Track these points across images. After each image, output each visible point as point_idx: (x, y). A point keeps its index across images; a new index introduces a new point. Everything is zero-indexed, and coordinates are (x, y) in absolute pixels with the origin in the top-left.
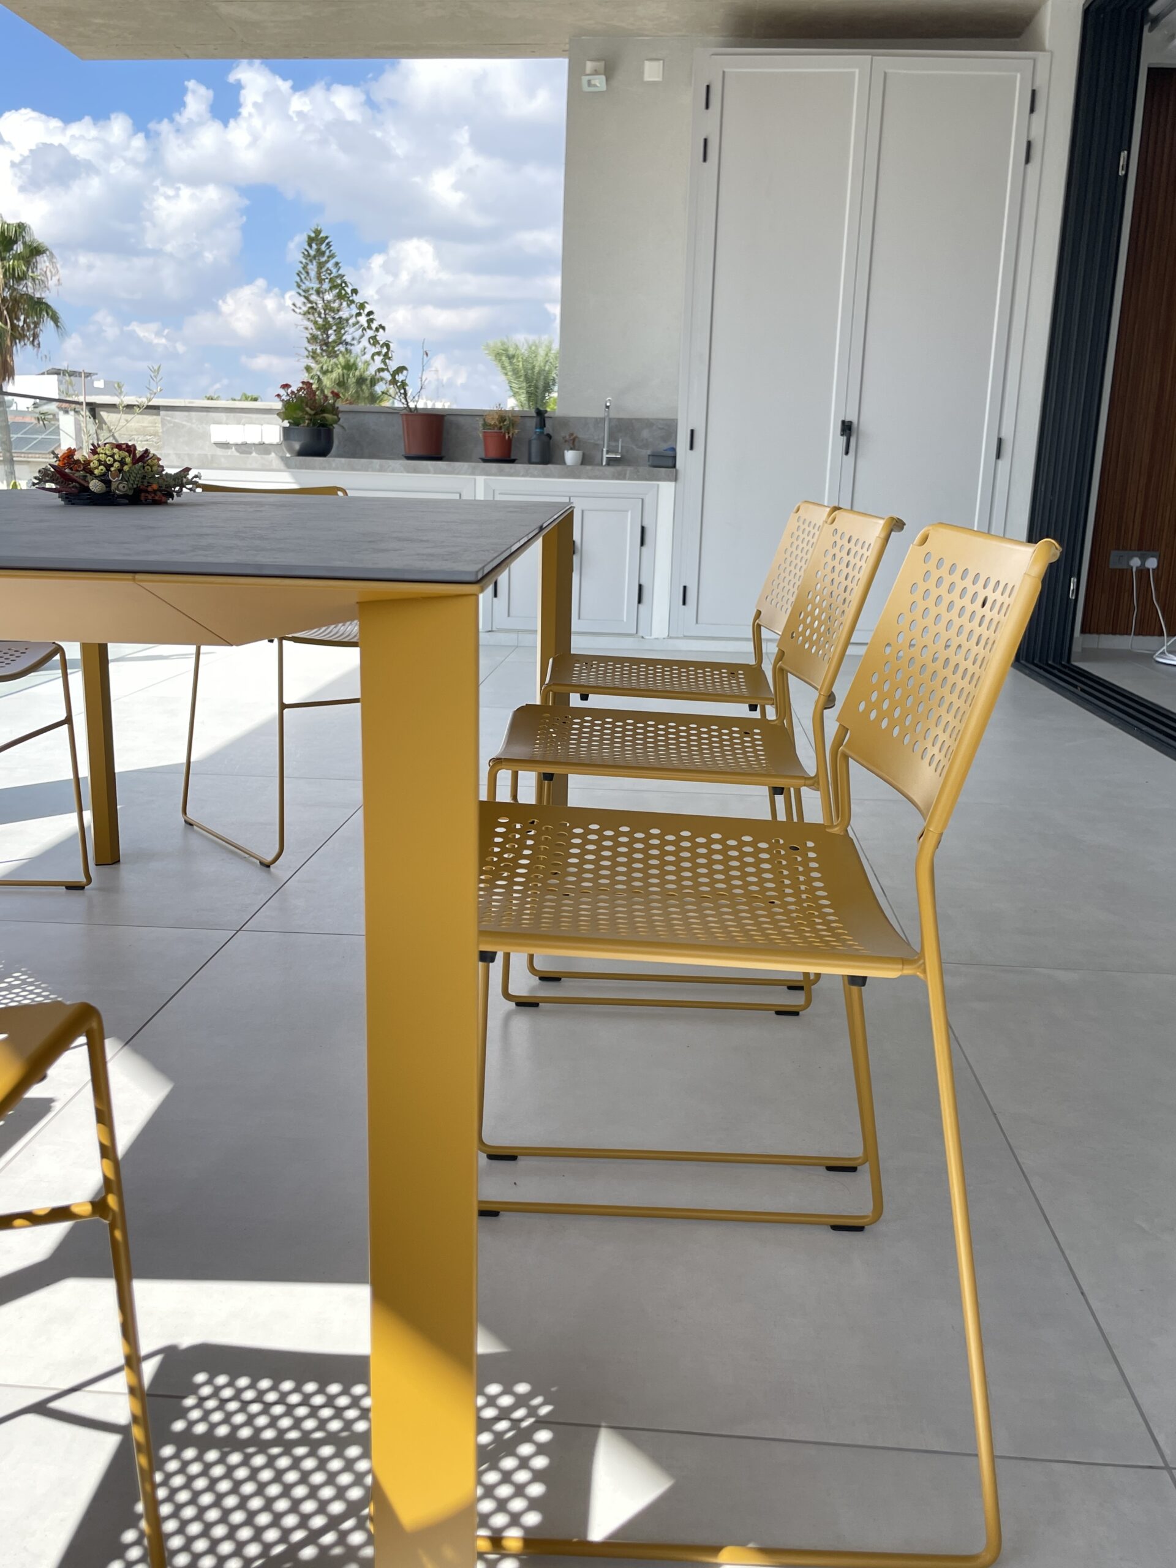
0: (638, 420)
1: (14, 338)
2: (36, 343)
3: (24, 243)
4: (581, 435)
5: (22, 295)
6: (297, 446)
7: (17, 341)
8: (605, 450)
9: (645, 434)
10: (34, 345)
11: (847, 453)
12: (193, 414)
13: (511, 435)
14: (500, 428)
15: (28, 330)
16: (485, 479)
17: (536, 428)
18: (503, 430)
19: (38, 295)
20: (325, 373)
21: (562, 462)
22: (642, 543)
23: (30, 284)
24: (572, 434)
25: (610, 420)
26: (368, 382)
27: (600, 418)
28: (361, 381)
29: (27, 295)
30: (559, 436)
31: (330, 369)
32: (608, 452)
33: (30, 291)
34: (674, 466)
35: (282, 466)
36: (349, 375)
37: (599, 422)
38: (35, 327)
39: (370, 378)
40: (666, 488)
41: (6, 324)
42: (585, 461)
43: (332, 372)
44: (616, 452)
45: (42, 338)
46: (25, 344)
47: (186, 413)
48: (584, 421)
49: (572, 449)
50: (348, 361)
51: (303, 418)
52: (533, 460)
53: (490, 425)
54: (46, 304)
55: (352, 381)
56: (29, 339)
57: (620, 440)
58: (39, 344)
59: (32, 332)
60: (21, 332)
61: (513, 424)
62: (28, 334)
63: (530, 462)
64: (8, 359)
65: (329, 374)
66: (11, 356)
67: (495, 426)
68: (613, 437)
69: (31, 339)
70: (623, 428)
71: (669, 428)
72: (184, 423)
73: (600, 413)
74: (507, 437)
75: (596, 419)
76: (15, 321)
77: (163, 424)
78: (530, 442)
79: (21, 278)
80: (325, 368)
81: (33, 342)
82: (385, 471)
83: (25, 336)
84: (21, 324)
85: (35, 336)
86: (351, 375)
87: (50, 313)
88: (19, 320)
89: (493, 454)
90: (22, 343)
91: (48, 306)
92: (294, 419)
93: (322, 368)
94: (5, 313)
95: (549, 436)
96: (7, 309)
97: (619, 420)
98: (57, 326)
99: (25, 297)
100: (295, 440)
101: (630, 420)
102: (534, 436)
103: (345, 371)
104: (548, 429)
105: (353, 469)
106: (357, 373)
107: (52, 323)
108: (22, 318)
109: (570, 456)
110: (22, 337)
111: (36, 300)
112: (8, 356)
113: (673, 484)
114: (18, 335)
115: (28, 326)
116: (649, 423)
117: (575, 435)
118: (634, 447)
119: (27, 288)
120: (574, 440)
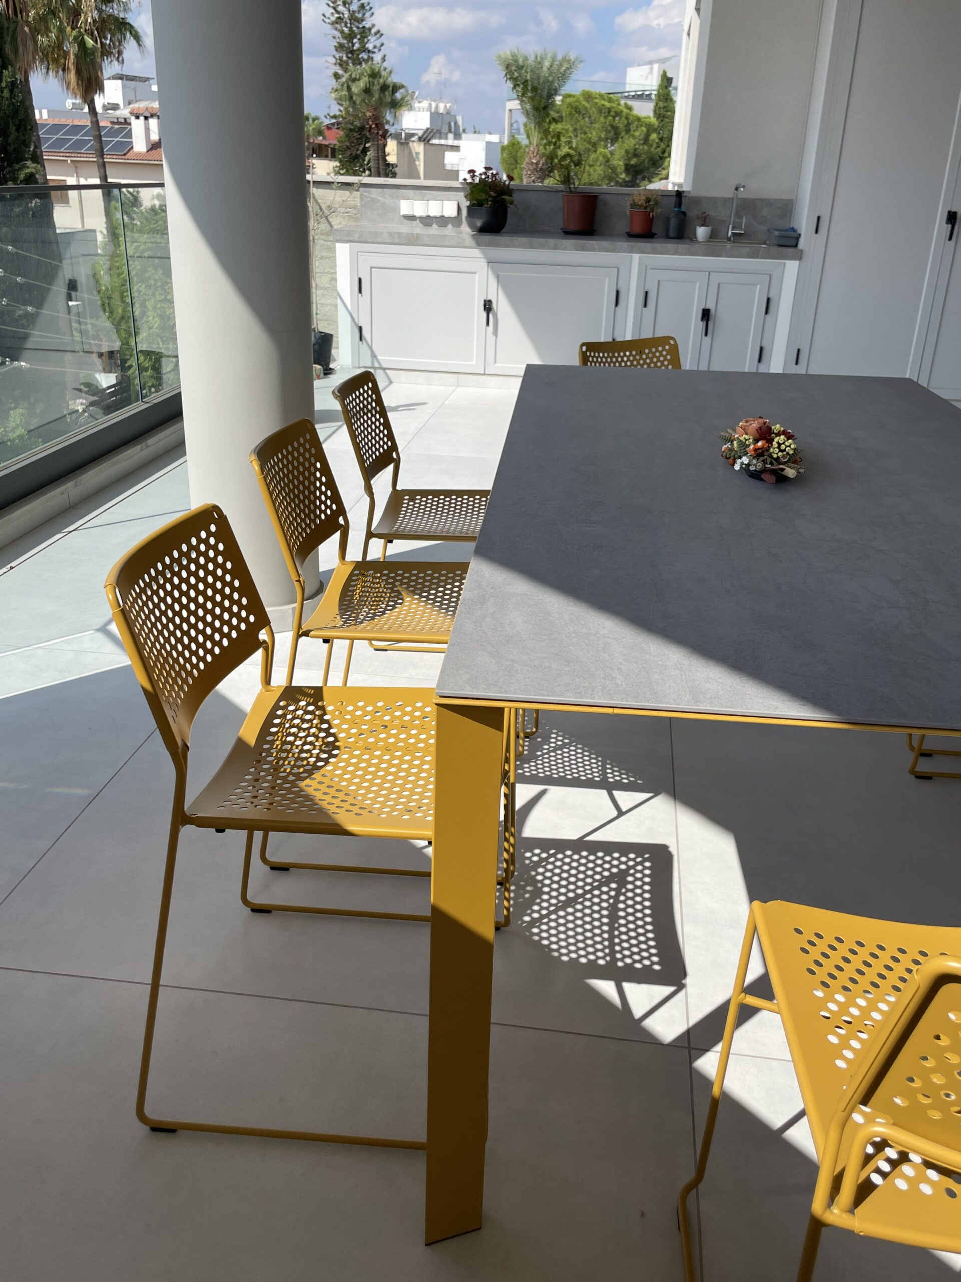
0: (759, 200)
1: (102, 54)
2: (120, 59)
4: (711, 213)
5: (109, 16)
6: (479, 224)
7: (105, 57)
8: (731, 226)
9: (765, 212)
10: (119, 61)
11: (950, 239)
12: (386, 190)
13: (654, 214)
14: (646, 208)
15: (114, 48)
16: (640, 257)
17: (675, 207)
18: (648, 210)
19: (122, 15)
20: (354, 80)
21: (692, 238)
22: (767, 312)
23: (115, 6)
24: (705, 213)
25: (738, 199)
26: (391, 89)
27: (729, 199)
28: (384, 87)
29: (113, 15)
30: (693, 213)
31: (358, 77)
32: (733, 229)
33: (116, 13)
34: (796, 246)
35: (473, 243)
36: (374, 83)
37: (725, 201)
38: (120, 44)
39: (391, 86)
40: (792, 267)
41: (96, 42)
42: (713, 236)
43: (359, 80)
44: (740, 229)
45: (126, 55)
46: (111, 61)
47: (380, 190)
48: (714, 201)
49: (702, 225)
50: (372, 70)
51: (487, 200)
52: (671, 235)
53: (638, 205)
54: (129, 24)
55: (377, 88)
56: (114, 56)
57: (744, 218)
58: (123, 60)
59: (117, 50)
60: (108, 49)
61: (657, 203)
63: (667, 237)
64: (99, 74)
65: (357, 82)
66: (101, 71)
67: (640, 206)
68: (738, 215)
69: (117, 55)
70: (748, 207)
71: (787, 208)
72: (379, 198)
73: (729, 193)
74: (651, 216)
75: (724, 199)
76: (103, 40)
77: (362, 199)
78: (668, 220)
79: (108, 1)
80: (353, 76)
81: (118, 59)
82: (558, 249)
83: (112, 52)
84: (108, 42)
85: (120, 53)
86: (376, 83)
87: (134, 32)
88: (106, 38)
89: (637, 229)
90: (109, 60)
91: (131, 26)
92: (477, 200)
93: (351, 76)
94: (96, 32)
95: (684, 214)
96: (97, 29)
97: (744, 200)
98: (139, 45)
99: (111, 17)
100: (478, 218)
101: (754, 200)
102: (673, 214)
103: (371, 79)
104: (683, 209)
105: (531, 247)
106: (382, 81)
107: (135, 41)
108: (109, 36)
109: (701, 232)
110: (109, 53)
111: (121, 20)
112: (99, 72)
113: (797, 262)
114: (106, 52)
115: (114, 44)
116: (768, 203)
117: (707, 214)
118: (755, 224)
119: (114, 9)
120: (706, 218)
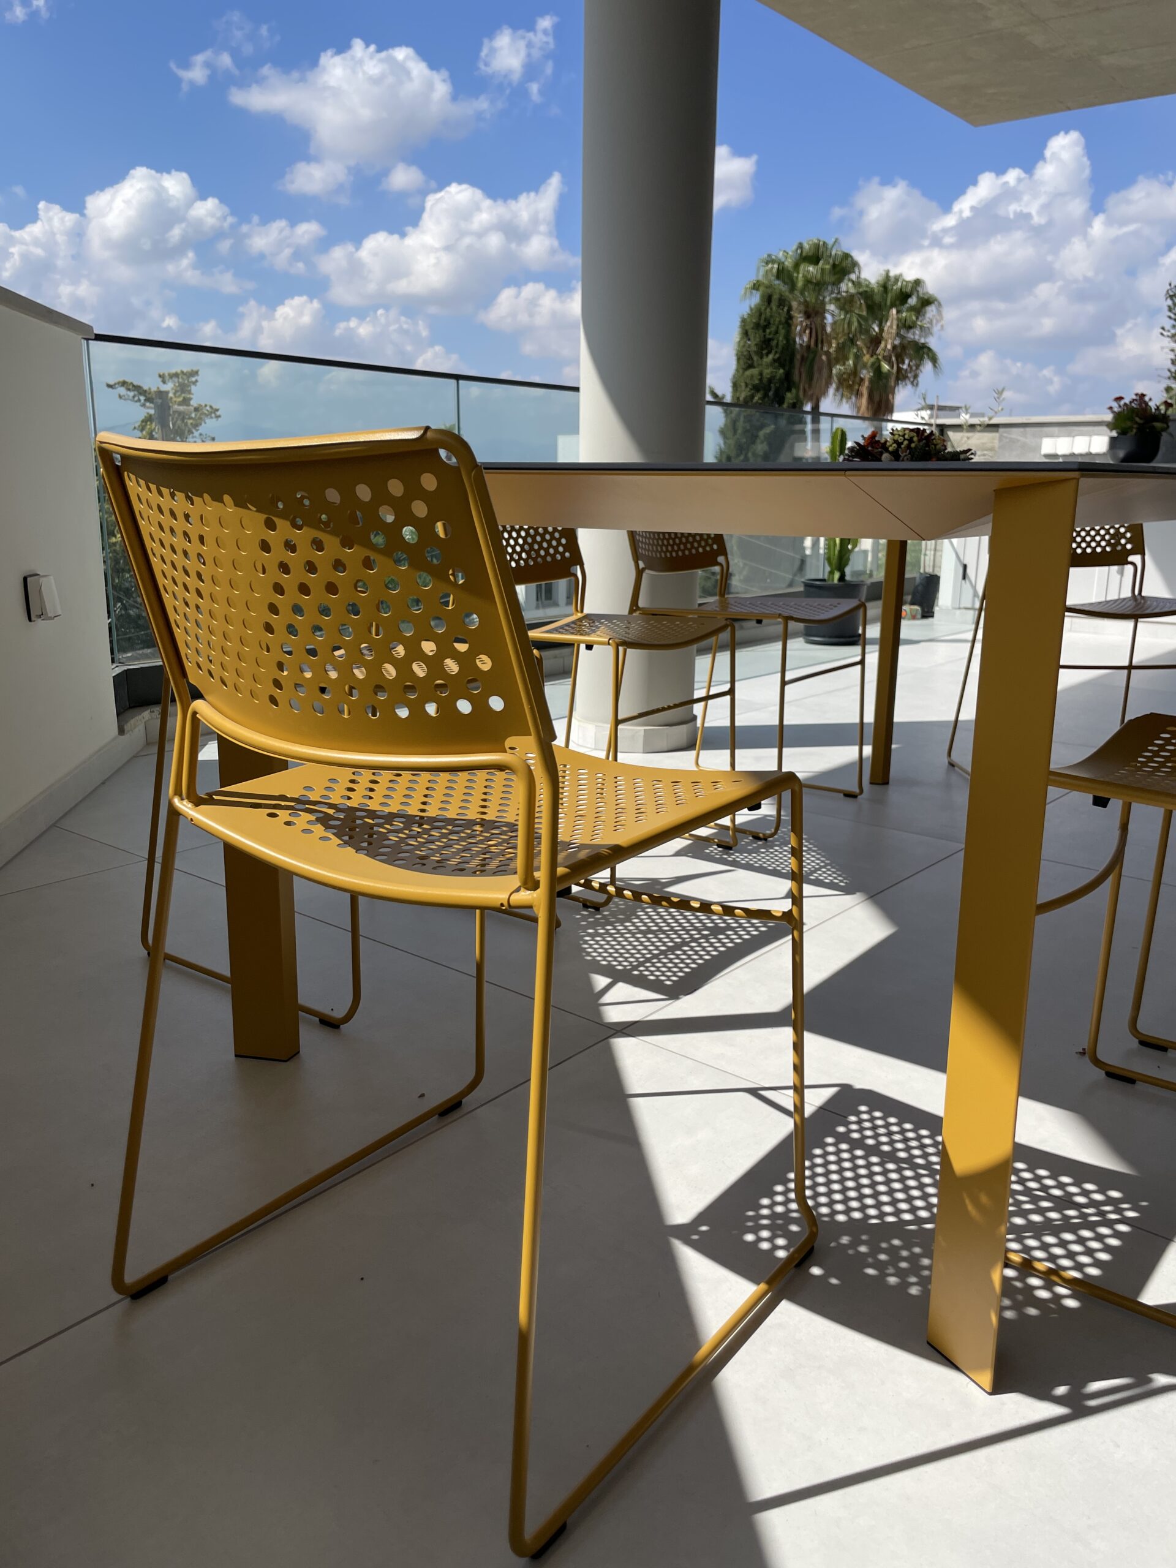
1: (898, 379)
3: (918, 297)
5: (910, 342)
7: (900, 382)
10: (913, 385)
12: (1028, 430)
15: (910, 372)
19: (922, 341)
29: (914, 341)
33: (917, 337)
38: (917, 369)
41: (892, 367)
46: (906, 385)
47: (1021, 430)
51: (1131, 428)
54: (928, 348)
56: (909, 380)
58: (917, 384)
59: (913, 374)
60: (904, 374)
62: (909, 375)
69: (912, 379)
72: (1019, 438)
76: (900, 365)
77: (1000, 440)
79: (910, 328)
81: (912, 383)
84: (905, 367)
85: (916, 376)
87: (931, 356)
88: (903, 363)
90: (904, 384)
92: (1122, 429)
94: (894, 359)
96: (896, 355)
98: (935, 366)
99: (912, 343)
100: (1121, 448)
107: (931, 364)
108: (907, 361)
110: (905, 377)
111: (921, 345)
112: (892, 397)
114: (901, 376)
119: (915, 335)
